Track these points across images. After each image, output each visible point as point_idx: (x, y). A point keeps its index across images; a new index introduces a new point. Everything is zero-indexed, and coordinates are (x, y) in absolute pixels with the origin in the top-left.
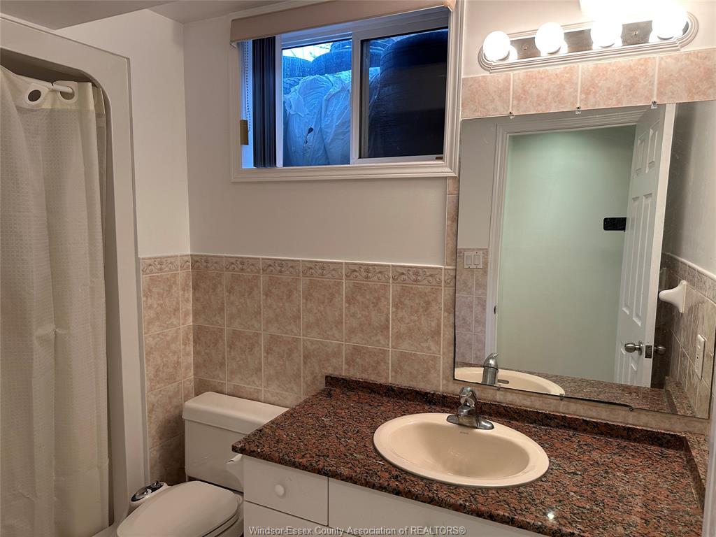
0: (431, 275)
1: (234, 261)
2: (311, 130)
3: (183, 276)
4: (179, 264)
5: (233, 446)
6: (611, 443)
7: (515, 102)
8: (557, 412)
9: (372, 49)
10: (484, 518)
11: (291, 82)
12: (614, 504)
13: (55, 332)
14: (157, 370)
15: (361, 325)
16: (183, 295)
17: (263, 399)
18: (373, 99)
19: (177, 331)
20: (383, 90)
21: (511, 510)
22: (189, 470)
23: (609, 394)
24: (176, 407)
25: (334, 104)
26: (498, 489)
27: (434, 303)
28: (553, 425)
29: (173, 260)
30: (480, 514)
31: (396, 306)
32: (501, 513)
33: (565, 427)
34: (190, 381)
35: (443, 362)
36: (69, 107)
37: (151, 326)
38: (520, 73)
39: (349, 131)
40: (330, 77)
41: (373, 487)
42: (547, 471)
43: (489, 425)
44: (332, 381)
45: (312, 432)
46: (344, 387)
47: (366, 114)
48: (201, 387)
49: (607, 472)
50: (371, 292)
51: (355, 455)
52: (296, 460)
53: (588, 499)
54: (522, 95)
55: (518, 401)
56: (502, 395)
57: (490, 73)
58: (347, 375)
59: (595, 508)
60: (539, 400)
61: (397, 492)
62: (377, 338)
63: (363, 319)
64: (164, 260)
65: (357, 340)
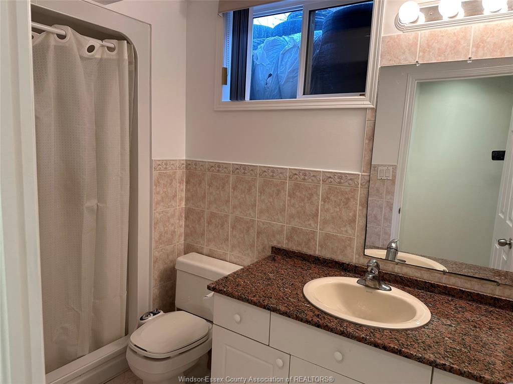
0: (351, 179)
1: (213, 165)
2: (270, 75)
3: (180, 173)
4: (178, 166)
5: (208, 286)
6: (481, 308)
7: (421, 54)
8: (440, 283)
9: (316, 18)
10: (380, 348)
11: (258, 42)
12: (479, 348)
13: (97, 205)
14: (161, 236)
15: (298, 212)
16: (180, 186)
17: (228, 260)
18: (316, 53)
19: (174, 211)
20: (323, 47)
21: (400, 345)
22: (178, 304)
23: (483, 275)
24: (172, 261)
25: (287, 57)
26: (391, 330)
27: (352, 200)
28: (436, 292)
29: (174, 162)
30: (376, 345)
31: (324, 200)
32: (392, 346)
33: (446, 294)
34: (182, 245)
35: (357, 242)
36: (112, 57)
37: (158, 206)
38: (426, 32)
39: (297, 76)
40: (286, 38)
41: (301, 320)
42: (429, 322)
43: (388, 288)
44: (276, 251)
45: (261, 282)
46: (284, 255)
47: (310, 63)
48: (189, 249)
49: (475, 327)
50: (306, 190)
51: (289, 298)
52: (249, 298)
53: (459, 343)
54: (426, 49)
55: (411, 273)
56: (399, 268)
57: (403, 32)
58: (287, 247)
59: (463, 349)
60: (427, 274)
61: (318, 326)
62: (309, 223)
63: (300, 208)
64: (168, 162)
65: (295, 223)
